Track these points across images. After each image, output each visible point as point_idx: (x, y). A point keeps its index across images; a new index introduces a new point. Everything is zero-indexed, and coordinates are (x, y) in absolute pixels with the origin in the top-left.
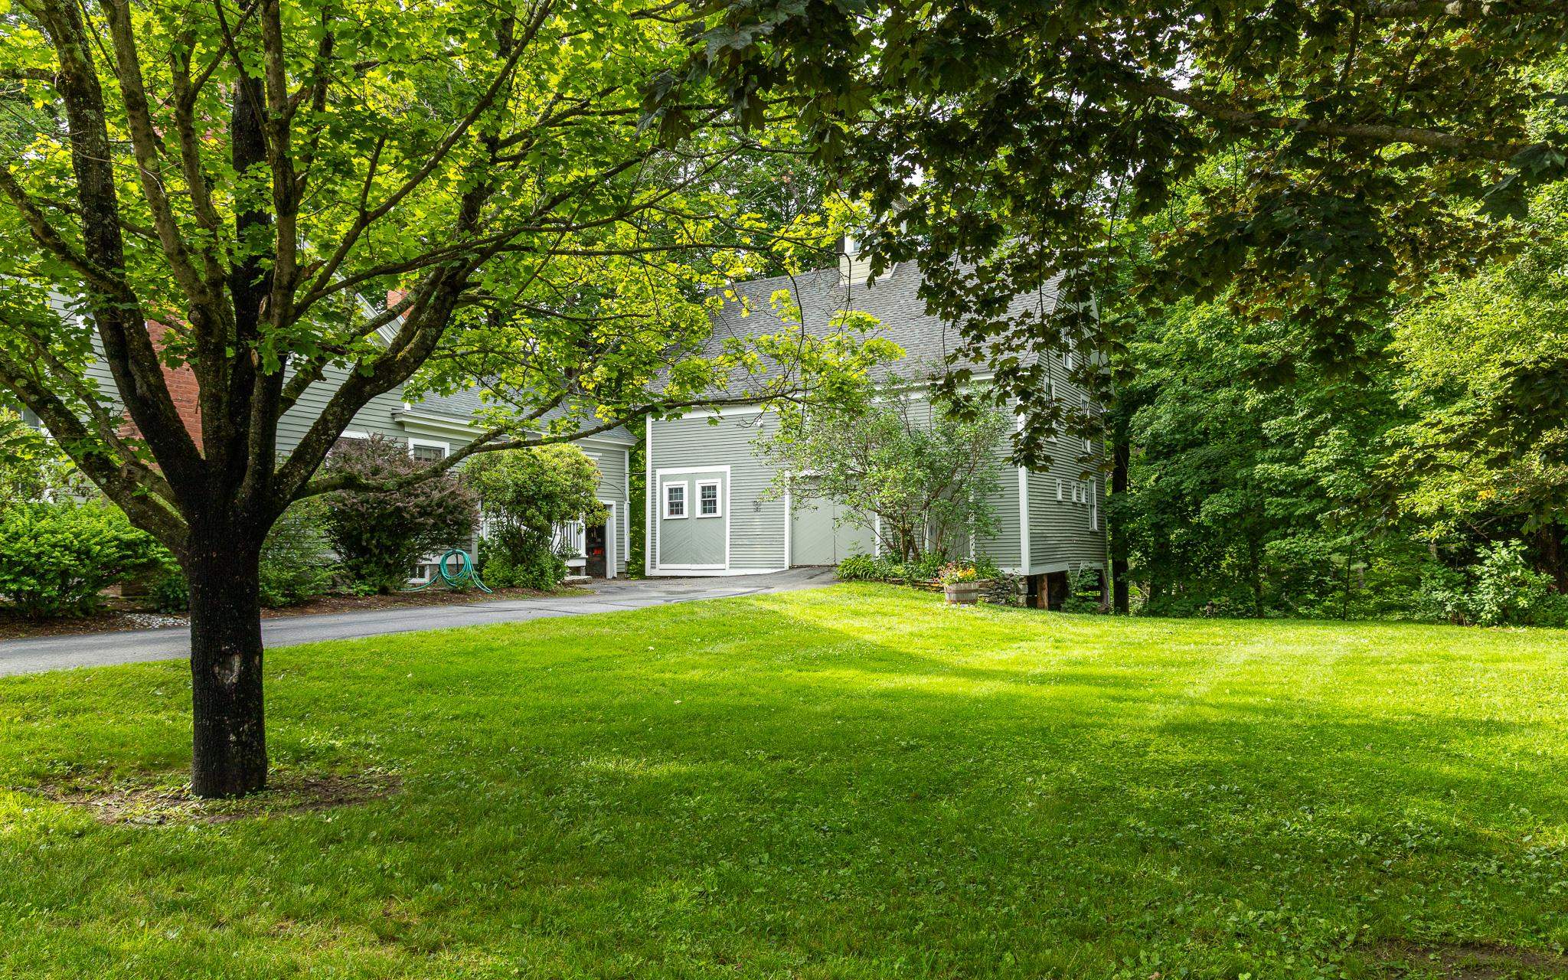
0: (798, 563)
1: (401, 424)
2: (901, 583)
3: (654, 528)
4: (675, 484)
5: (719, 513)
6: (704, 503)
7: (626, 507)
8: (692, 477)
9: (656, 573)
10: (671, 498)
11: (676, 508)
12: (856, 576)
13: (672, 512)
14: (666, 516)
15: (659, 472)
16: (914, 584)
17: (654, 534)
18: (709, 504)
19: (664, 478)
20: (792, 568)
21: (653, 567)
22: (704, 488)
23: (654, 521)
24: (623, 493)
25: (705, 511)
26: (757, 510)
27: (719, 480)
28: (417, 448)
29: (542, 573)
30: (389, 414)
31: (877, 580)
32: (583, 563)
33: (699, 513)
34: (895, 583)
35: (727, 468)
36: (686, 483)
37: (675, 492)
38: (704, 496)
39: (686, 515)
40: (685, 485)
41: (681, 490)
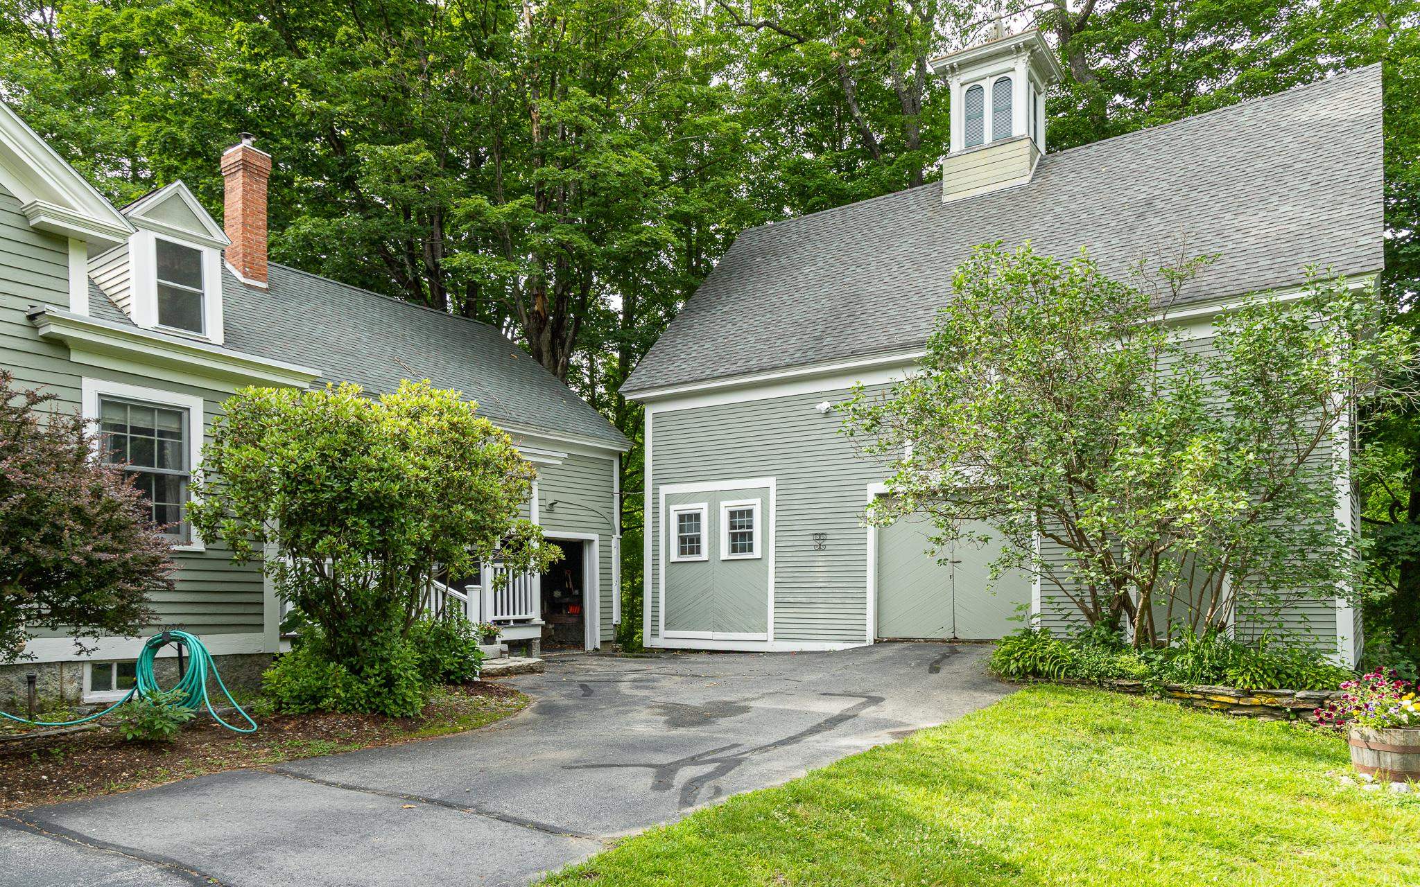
0: (888, 634)
1: (59, 345)
2: (1139, 691)
3: (655, 575)
4: (688, 508)
5: (757, 553)
6: (734, 537)
7: (615, 543)
8: (713, 498)
9: (659, 643)
10: (681, 529)
11: (690, 544)
12: (1036, 673)
13: (683, 551)
14: (674, 557)
15: (664, 490)
16: (1168, 692)
17: (655, 584)
18: (741, 538)
19: (671, 499)
20: (879, 642)
21: (655, 634)
22: (733, 514)
23: (655, 565)
24: (611, 524)
25: (734, 549)
26: (820, 547)
27: (758, 501)
28: (107, 402)
29: (390, 682)
30: (21, 318)
31: (1084, 681)
32: (535, 633)
33: (725, 553)
34: (1126, 690)
35: (770, 482)
36: (705, 505)
37: (689, 521)
38: (733, 527)
39: (704, 555)
40: (703, 508)
41: (698, 516)
